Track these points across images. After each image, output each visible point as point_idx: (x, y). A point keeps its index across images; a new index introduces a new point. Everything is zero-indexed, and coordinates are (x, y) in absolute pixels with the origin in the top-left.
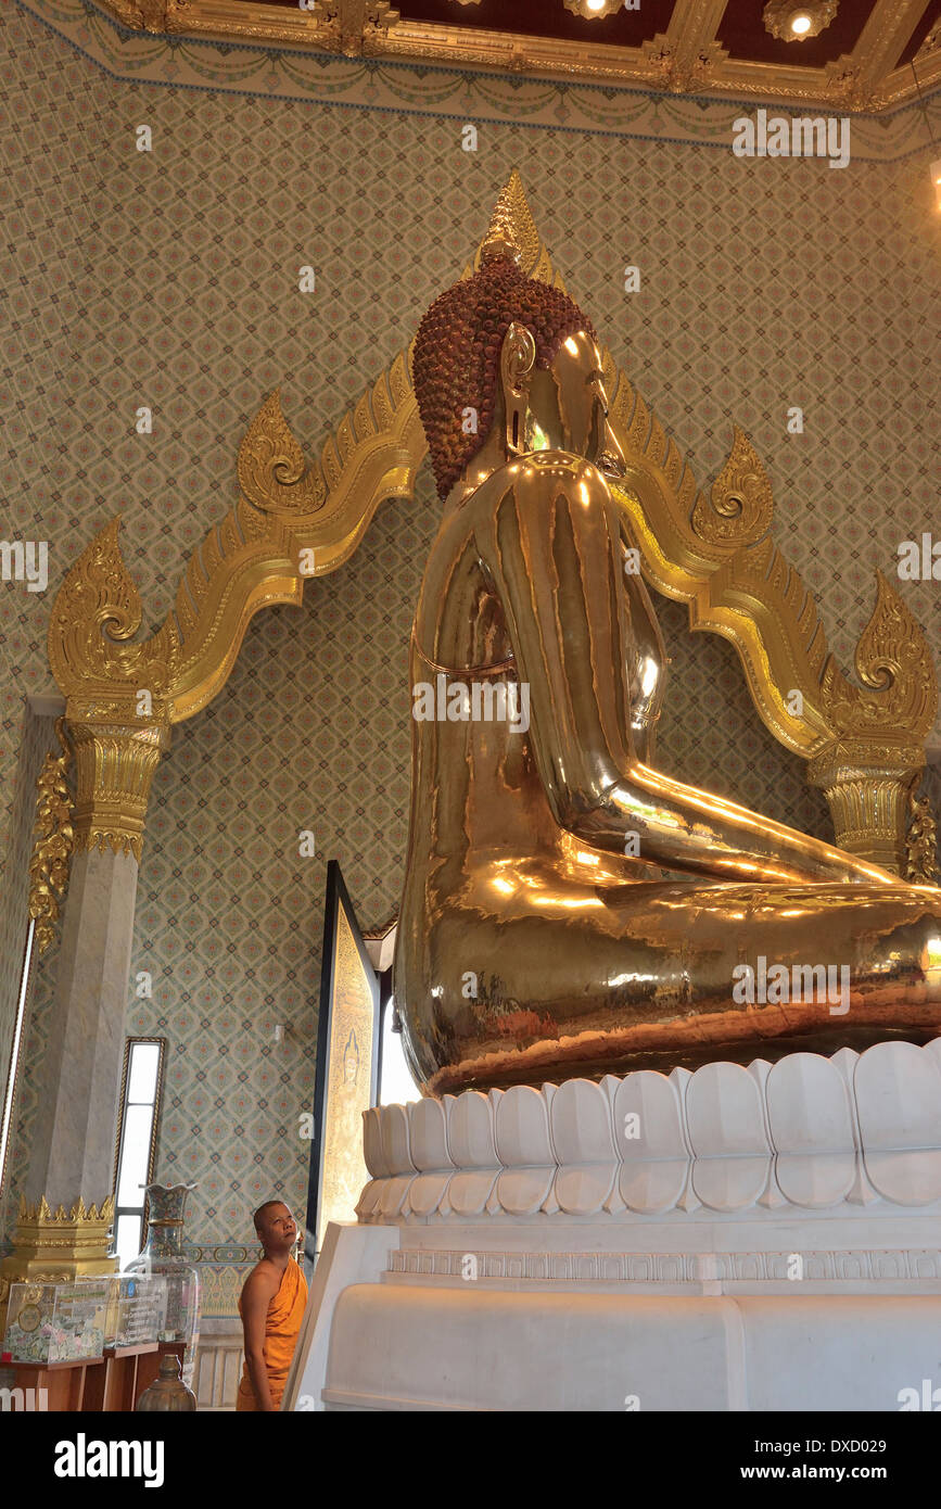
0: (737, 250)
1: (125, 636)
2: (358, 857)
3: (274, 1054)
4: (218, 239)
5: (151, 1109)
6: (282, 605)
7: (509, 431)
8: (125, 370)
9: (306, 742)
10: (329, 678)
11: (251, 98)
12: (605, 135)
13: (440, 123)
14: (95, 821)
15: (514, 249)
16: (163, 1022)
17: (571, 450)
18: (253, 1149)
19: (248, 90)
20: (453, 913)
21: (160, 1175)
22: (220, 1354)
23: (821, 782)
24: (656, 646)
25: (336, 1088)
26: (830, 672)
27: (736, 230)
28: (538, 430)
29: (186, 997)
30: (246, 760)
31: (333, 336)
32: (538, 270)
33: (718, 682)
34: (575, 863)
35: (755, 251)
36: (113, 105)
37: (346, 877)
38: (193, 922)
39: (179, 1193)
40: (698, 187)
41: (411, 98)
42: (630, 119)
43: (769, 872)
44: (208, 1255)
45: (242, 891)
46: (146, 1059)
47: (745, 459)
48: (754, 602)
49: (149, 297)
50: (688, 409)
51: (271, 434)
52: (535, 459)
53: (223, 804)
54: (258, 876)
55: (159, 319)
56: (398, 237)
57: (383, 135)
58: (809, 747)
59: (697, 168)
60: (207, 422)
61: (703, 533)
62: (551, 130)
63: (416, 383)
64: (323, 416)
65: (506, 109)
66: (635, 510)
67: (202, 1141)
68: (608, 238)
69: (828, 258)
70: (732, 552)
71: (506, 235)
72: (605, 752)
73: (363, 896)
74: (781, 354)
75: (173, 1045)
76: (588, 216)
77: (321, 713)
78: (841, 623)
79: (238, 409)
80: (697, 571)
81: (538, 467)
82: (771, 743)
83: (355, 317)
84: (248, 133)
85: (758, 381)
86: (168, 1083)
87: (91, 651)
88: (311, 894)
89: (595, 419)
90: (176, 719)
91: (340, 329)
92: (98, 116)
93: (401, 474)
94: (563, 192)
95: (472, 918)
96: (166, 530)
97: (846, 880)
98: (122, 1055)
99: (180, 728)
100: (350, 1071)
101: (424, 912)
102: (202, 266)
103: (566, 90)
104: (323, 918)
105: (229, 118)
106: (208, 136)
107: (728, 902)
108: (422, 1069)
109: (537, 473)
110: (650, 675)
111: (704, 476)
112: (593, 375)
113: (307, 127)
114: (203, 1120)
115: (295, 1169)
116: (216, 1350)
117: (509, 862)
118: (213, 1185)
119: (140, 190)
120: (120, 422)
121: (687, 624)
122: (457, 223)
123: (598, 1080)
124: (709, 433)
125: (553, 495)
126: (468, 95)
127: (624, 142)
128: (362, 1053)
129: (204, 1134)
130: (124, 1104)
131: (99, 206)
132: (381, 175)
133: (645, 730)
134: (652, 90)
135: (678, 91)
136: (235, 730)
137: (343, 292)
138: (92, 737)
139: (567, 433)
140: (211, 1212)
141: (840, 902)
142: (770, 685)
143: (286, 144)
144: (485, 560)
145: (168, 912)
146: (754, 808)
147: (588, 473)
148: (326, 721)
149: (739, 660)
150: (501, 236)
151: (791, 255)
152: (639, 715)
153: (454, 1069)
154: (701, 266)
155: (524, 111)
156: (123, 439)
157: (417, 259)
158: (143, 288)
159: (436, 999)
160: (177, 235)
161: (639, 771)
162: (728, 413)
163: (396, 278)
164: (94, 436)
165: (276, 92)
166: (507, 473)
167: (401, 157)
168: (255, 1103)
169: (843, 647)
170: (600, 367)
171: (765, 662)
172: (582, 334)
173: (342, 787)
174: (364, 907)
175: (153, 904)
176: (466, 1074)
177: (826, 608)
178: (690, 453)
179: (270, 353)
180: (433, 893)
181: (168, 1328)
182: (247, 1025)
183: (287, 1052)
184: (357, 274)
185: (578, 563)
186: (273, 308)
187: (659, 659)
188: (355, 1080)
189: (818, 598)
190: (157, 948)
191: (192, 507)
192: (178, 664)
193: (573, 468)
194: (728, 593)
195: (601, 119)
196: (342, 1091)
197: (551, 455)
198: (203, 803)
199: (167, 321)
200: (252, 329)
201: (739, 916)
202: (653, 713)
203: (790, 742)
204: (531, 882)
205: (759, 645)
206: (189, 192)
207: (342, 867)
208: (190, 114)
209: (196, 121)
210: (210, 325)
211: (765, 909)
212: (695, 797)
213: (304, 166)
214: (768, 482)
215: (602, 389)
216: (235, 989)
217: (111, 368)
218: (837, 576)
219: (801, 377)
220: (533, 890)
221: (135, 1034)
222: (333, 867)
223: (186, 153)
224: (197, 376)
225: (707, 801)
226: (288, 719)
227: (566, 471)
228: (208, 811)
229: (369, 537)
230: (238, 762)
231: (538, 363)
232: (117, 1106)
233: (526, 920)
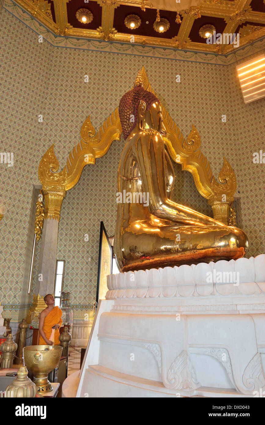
0: (193, 85)
1: (55, 171)
2: (107, 221)
3: (89, 264)
4: (76, 82)
5: (62, 275)
6: (90, 164)
7: (140, 124)
8: (55, 111)
9: (96, 195)
10: (101, 181)
11: (84, 50)
12: (164, 59)
13: (126, 56)
14: (49, 212)
15: (141, 83)
16: (64, 257)
17: (154, 129)
18: (84, 284)
19: (83, 48)
20: (126, 232)
21: (64, 290)
22: (78, 327)
23: (211, 204)
24: (173, 173)
25: (102, 271)
26: (213, 180)
27: (193, 80)
28: (147, 124)
29: (69, 251)
30: (82, 199)
31: (102, 103)
32: (148, 89)
33: (188, 182)
34: (154, 221)
35: (197, 85)
36: (53, 52)
37: (105, 225)
38: (71, 235)
39: (68, 294)
40: (184, 70)
41: (120, 50)
42: (169, 55)
43: (196, 223)
44: (75, 307)
45: (82, 228)
46: (61, 265)
47: (195, 132)
48: (197, 164)
49: (61, 95)
50: (182, 120)
51: (88, 126)
52: (146, 131)
53: (77, 209)
54: (85, 225)
55: (63, 100)
56: (117, 81)
57: (113, 58)
58: (208, 197)
59: (184, 66)
60: (73, 123)
61: (185, 148)
62: (151, 57)
63: (119, 114)
64: (100, 121)
65: (141, 53)
66: (170, 143)
67: (73, 282)
68: (164, 81)
69: (213, 87)
70: (191, 153)
71: (140, 80)
72: (161, 196)
73: (108, 229)
74: (203, 108)
75: (67, 262)
76: (160, 77)
77: (95, 184)
78: (216, 169)
79: (80, 120)
80: (183, 157)
81: (146, 133)
82: (200, 196)
83: (107, 99)
84: (83, 58)
85: (198, 114)
86: (66, 270)
87: (48, 174)
88: (97, 229)
89: (159, 122)
90: (67, 190)
91: (103, 102)
92: (50, 55)
93: (117, 134)
94: (154, 71)
95: (130, 233)
96: (64, 147)
97: (214, 225)
98: (55, 264)
99: (67, 192)
100: (106, 268)
101: (120, 232)
102: (72, 88)
103: (155, 48)
104: (99, 234)
105: (79, 55)
106: (74, 59)
107: (187, 230)
108: (120, 267)
109: (146, 134)
110: (171, 179)
111: (185, 135)
112: (159, 112)
113: (96, 57)
114: (73, 278)
115: (93, 289)
116: (77, 327)
117: (139, 221)
118: (76, 292)
119: (59, 71)
120: (54, 123)
121: (181, 169)
122: (130, 78)
123: (158, 269)
124: (186, 126)
125: (149, 139)
126: (133, 49)
127: (168, 60)
128: (108, 264)
129: (74, 281)
130: (56, 274)
131: (50, 74)
132: (113, 67)
133: (170, 192)
134: (174, 48)
135: (180, 49)
136: (80, 192)
137: (104, 93)
138: (48, 193)
139: (153, 125)
140: (75, 298)
141: (212, 230)
142: (200, 183)
143: (92, 60)
144: (134, 154)
145: (65, 232)
146: (196, 210)
147: (157, 134)
148: (100, 190)
149: (193, 177)
150: (139, 81)
151: (205, 86)
152: (169, 189)
153: (127, 267)
154: (185, 88)
155: (145, 53)
156: (55, 127)
157: (121, 86)
158: (59, 93)
159: (123, 251)
160: (67, 81)
161: (168, 201)
162: (191, 121)
163: (116, 90)
164: (48, 126)
165: (89, 49)
166: (139, 134)
167: (118, 63)
168: (85, 274)
169: (216, 174)
170: (161, 110)
171: (199, 177)
172: (157, 103)
173: (104, 205)
174: (109, 232)
175: (62, 231)
176: (129, 268)
177: (212, 165)
178: (182, 130)
179: (88, 107)
180: (122, 228)
181: (66, 322)
182: (83, 257)
183: (92, 263)
184: (107, 90)
185: (155, 154)
186: (89, 97)
187: (173, 176)
188: (107, 270)
189: (211, 163)
190: (63, 240)
191: (70, 142)
192: (67, 177)
193: (154, 133)
194: (190, 162)
195: (163, 55)
196: (104, 272)
197: (149, 130)
198: (73, 209)
199: (65, 100)
200: (84, 102)
201: (190, 233)
202: (172, 188)
203: (204, 195)
204: (144, 225)
205: (197, 174)
206: (70, 71)
207: (104, 223)
208: (70, 54)
209: (71, 55)
210: (74, 101)
211: (195, 231)
212: (180, 207)
213: (96, 65)
214: (199, 137)
215: (161, 115)
216: (80, 250)
217: (52, 111)
218: (215, 158)
219: (207, 113)
220: (145, 227)
221: (58, 259)
222: (102, 223)
223: (69, 63)
224: (72, 113)
225: (183, 208)
226: (92, 190)
227: (152, 134)
228: (74, 210)
229: (110, 149)
230: (81, 199)
231: (147, 109)
232: (54, 275)
233: (143, 234)
